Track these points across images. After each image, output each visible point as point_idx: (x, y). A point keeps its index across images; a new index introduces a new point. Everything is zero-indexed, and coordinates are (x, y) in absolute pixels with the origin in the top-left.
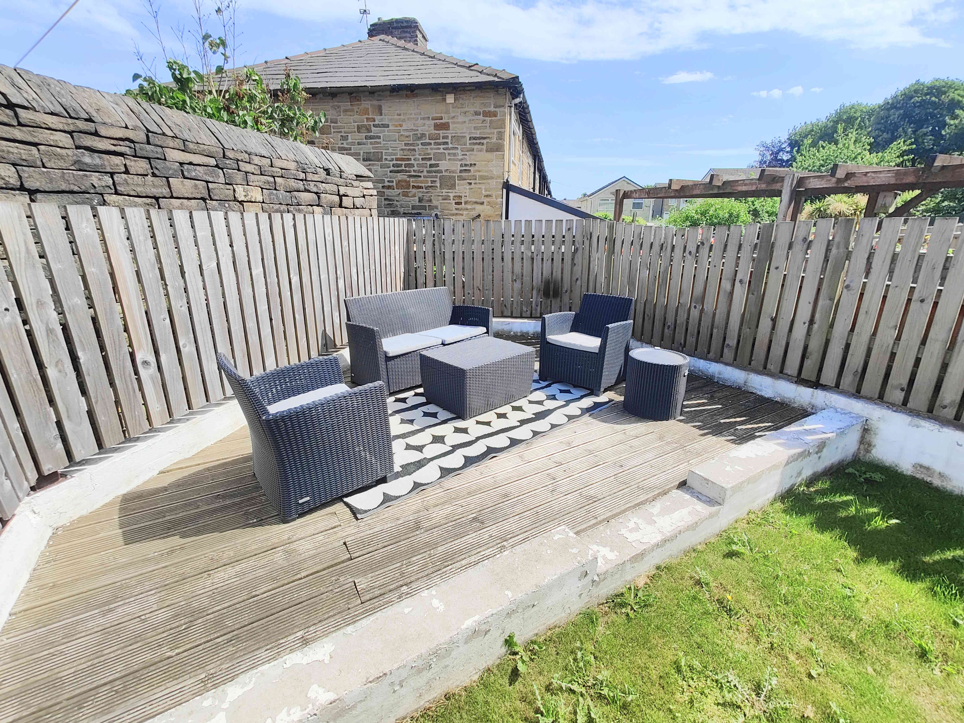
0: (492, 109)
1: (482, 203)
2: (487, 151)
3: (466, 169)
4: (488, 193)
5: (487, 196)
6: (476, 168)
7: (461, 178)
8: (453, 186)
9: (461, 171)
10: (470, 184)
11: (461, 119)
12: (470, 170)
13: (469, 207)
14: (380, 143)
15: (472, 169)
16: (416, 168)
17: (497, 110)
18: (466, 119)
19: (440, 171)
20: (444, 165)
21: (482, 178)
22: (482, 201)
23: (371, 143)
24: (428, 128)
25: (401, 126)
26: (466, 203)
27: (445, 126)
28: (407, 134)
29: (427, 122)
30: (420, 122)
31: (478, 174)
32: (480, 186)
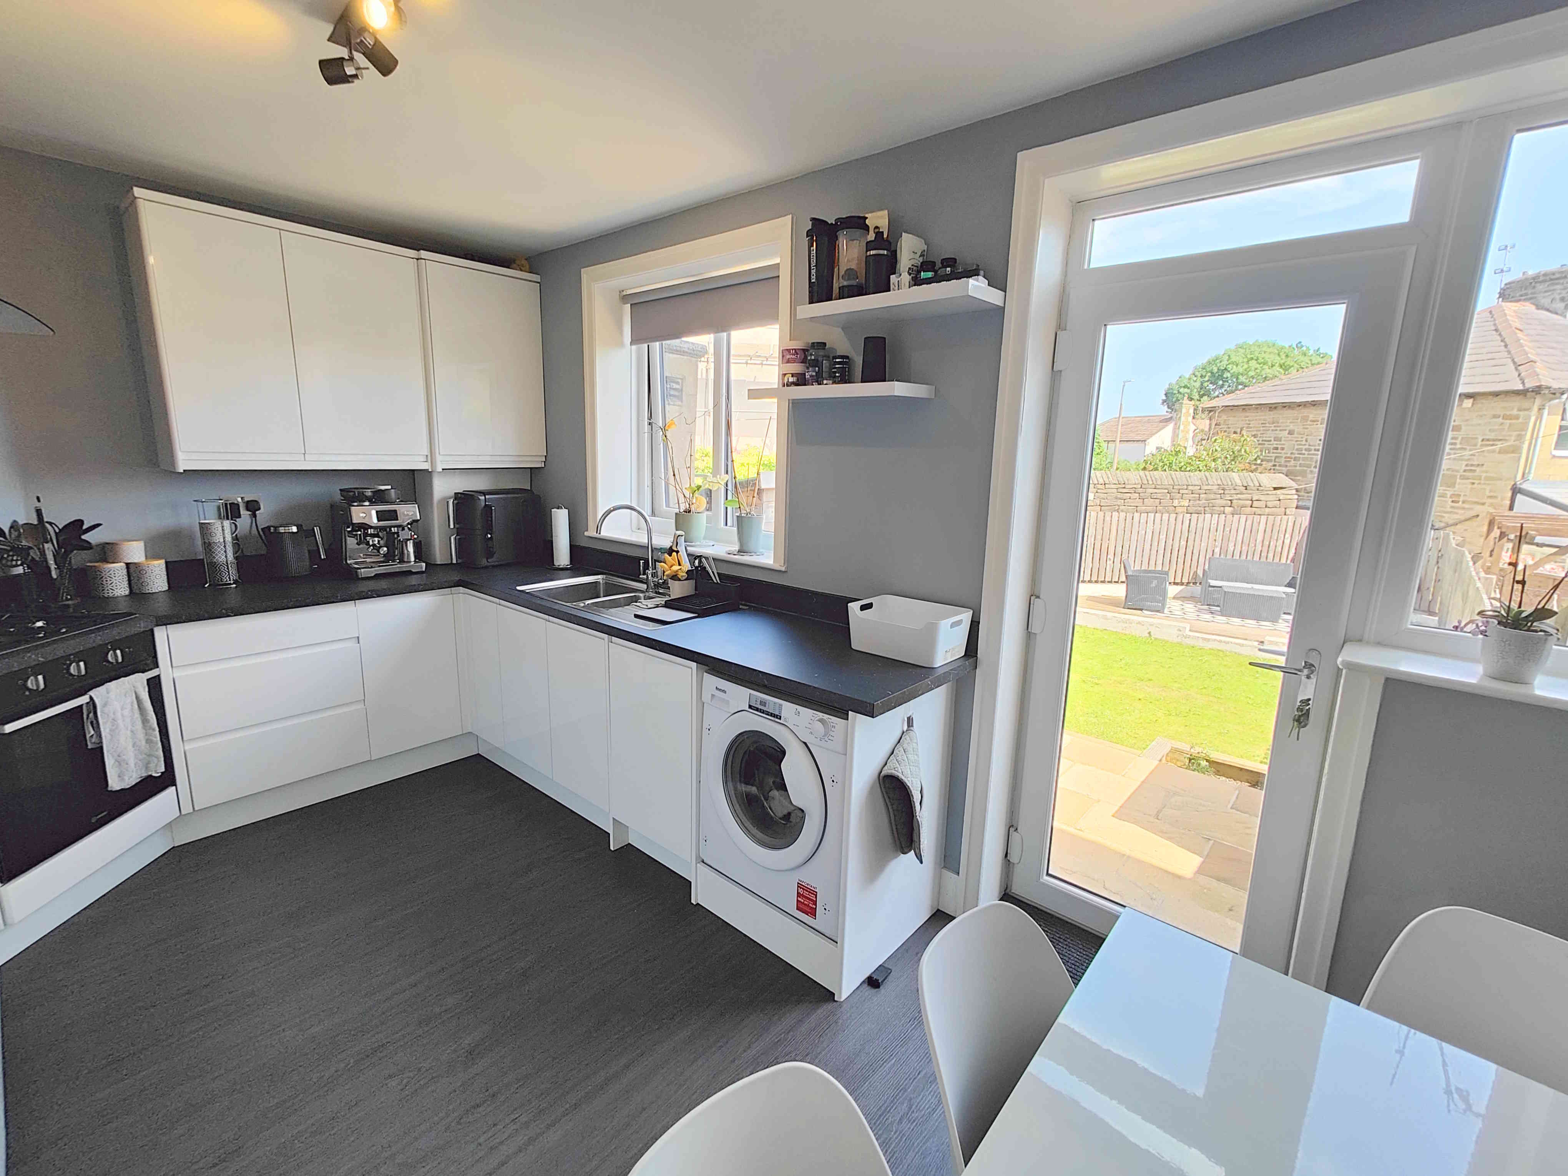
0: (1515, 412)
1: (1483, 504)
2: (1500, 452)
3: (1470, 468)
4: (1492, 494)
5: (1491, 497)
6: (1484, 468)
7: (1463, 478)
8: (1453, 485)
9: (1465, 471)
10: (1473, 483)
11: (1476, 421)
12: (1475, 471)
13: (1466, 506)
15: (1478, 469)
17: (1521, 413)
18: (1482, 422)
21: (1489, 478)
22: (1484, 501)
26: (1464, 502)
31: (1484, 475)
32: (1484, 486)
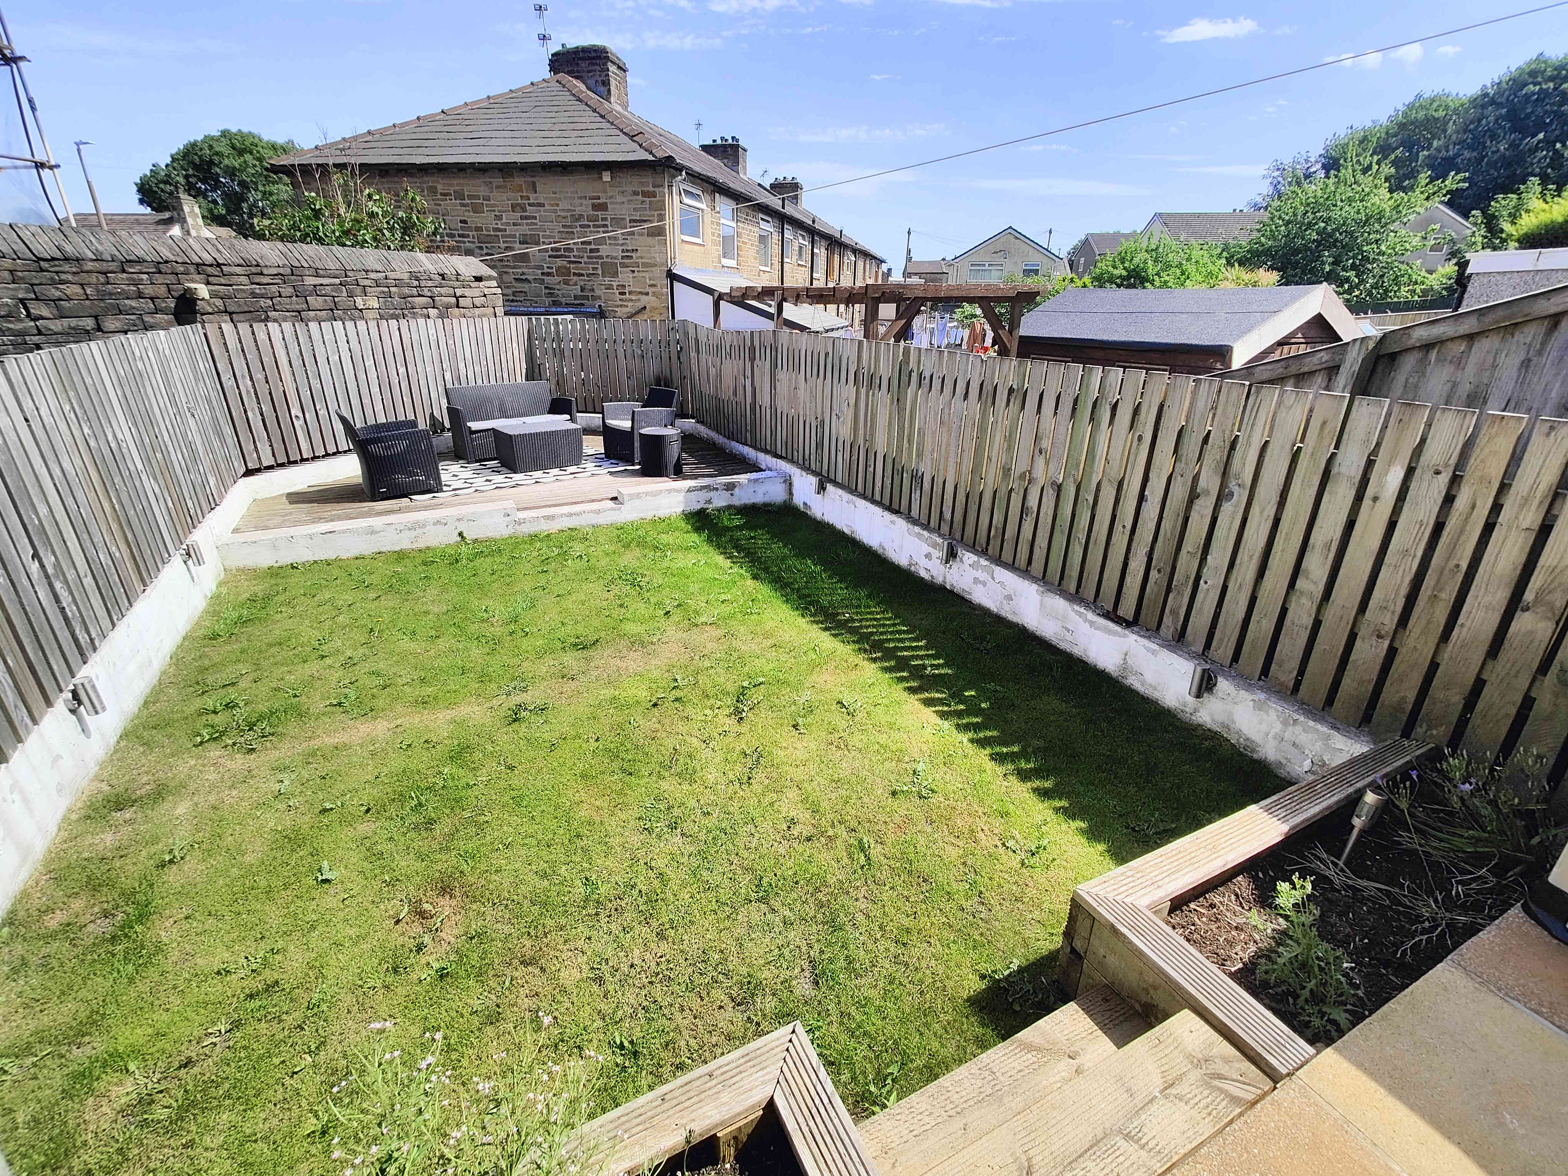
0: (651, 189)
1: (647, 294)
2: (648, 235)
3: (628, 255)
4: (652, 282)
5: (651, 286)
6: (638, 254)
7: (623, 265)
8: (615, 274)
9: (623, 257)
10: (633, 271)
11: (619, 199)
12: (632, 257)
13: (634, 298)
14: (536, 224)
15: (634, 255)
16: (575, 253)
17: (657, 189)
18: (624, 199)
19: (601, 257)
20: (604, 250)
21: (645, 265)
22: (646, 291)
23: (527, 224)
24: (585, 208)
25: (557, 205)
26: (630, 293)
27: (603, 207)
28: (563, 214)
29: (584, 202)
30: (578, 202)
31: (640, 261)
32: (644, 274)
